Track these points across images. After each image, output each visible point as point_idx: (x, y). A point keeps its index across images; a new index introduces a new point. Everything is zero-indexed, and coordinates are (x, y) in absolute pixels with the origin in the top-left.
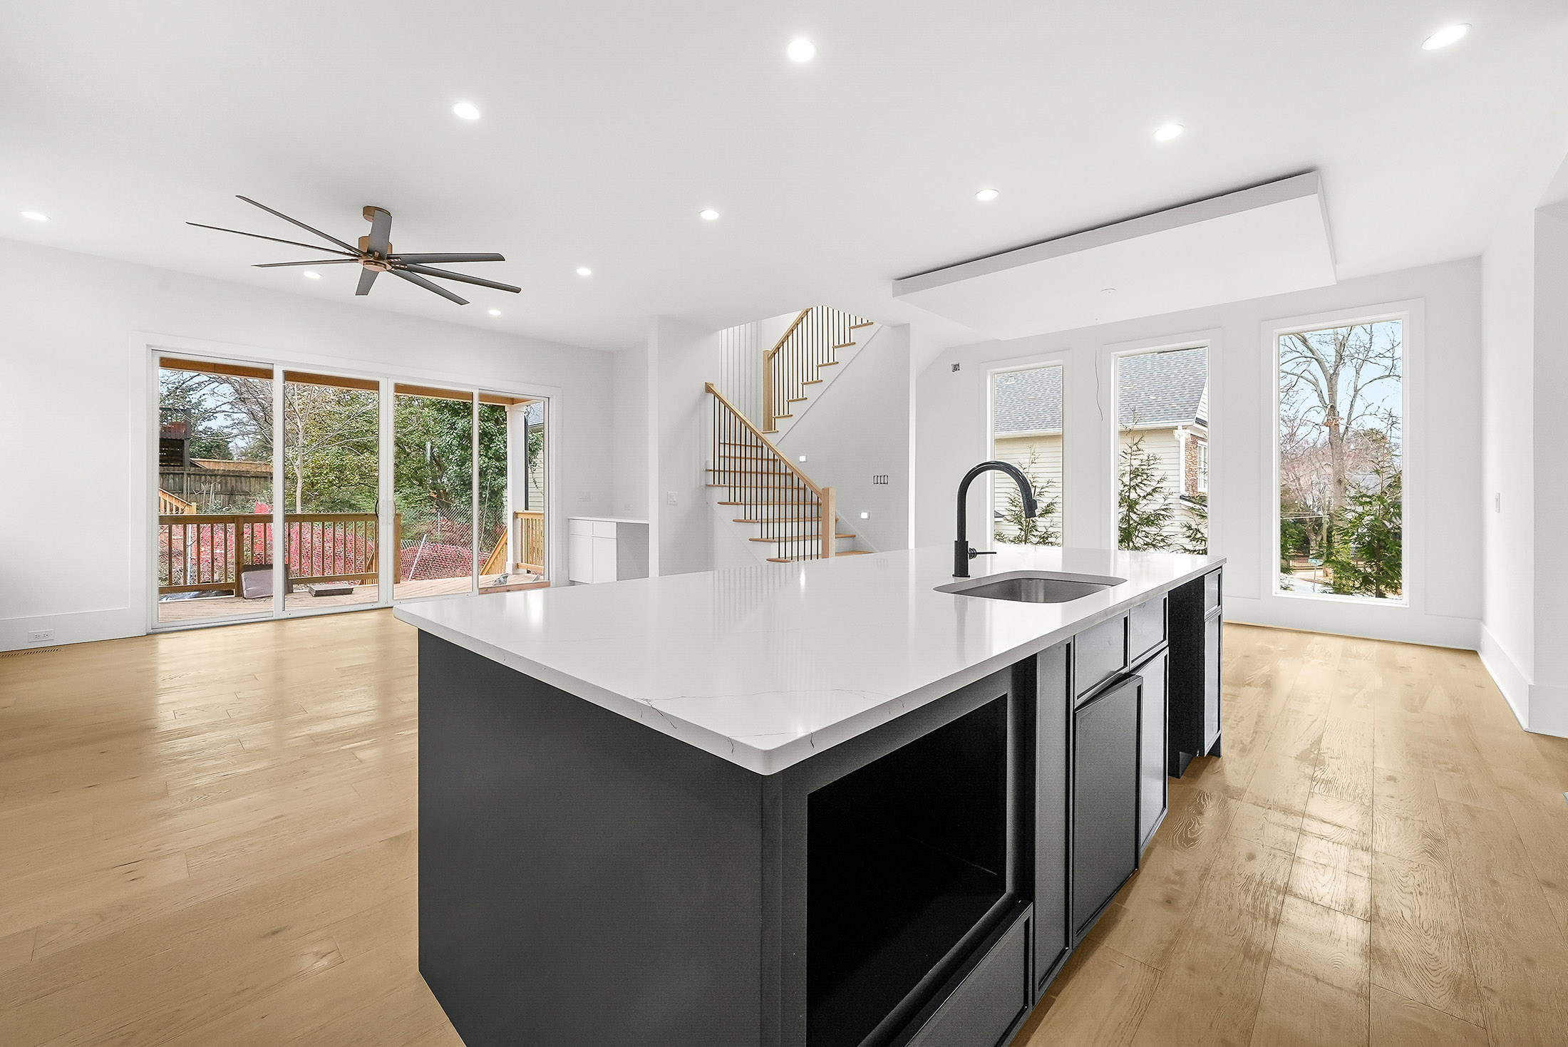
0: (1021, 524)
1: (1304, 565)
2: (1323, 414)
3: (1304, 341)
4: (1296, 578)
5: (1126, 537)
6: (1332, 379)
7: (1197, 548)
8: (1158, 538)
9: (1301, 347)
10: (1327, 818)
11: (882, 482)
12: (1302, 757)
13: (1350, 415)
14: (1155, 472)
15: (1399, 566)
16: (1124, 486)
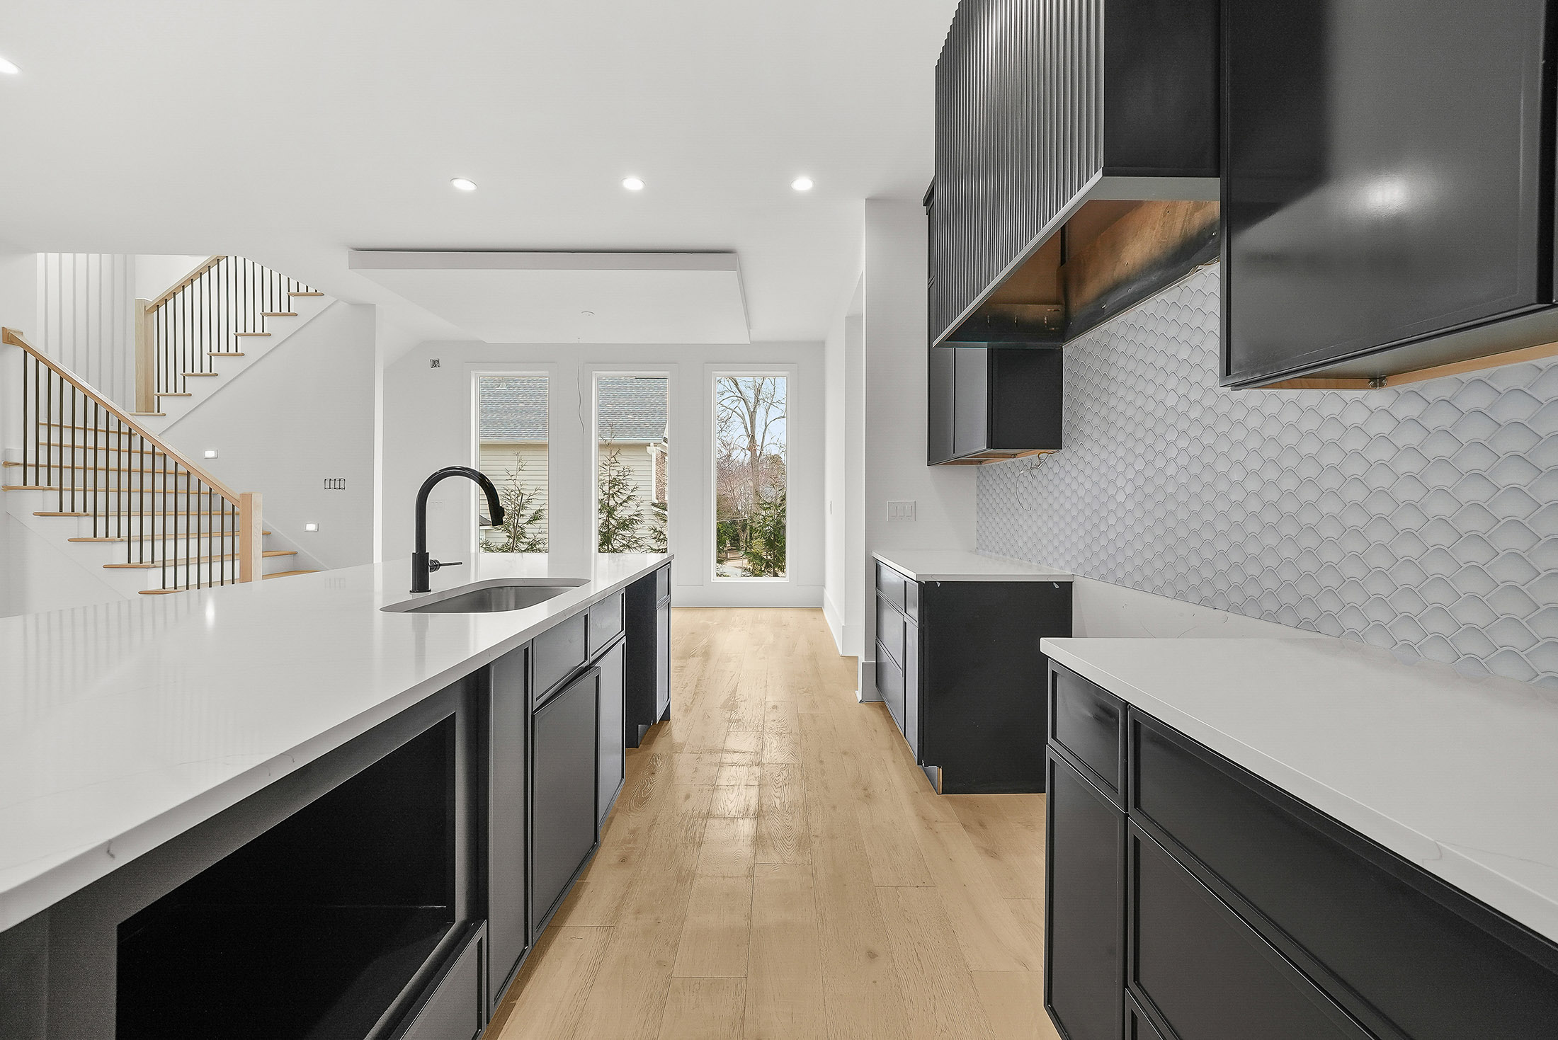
0: (509, 531)
1: (737, 556)
2: (747, 441)
3: (736, 384)
4: (729, 566)
5: (606, 540)
6: (752, 415)
7: (661, 548)
8: (632, 540)
9: (735, 389)
10: (737, 748)
11: (337, 486)
12: (724, 707)
13: (763, 443)
14: (629, 483)
15: (785, 553)
16: (604, 494)
